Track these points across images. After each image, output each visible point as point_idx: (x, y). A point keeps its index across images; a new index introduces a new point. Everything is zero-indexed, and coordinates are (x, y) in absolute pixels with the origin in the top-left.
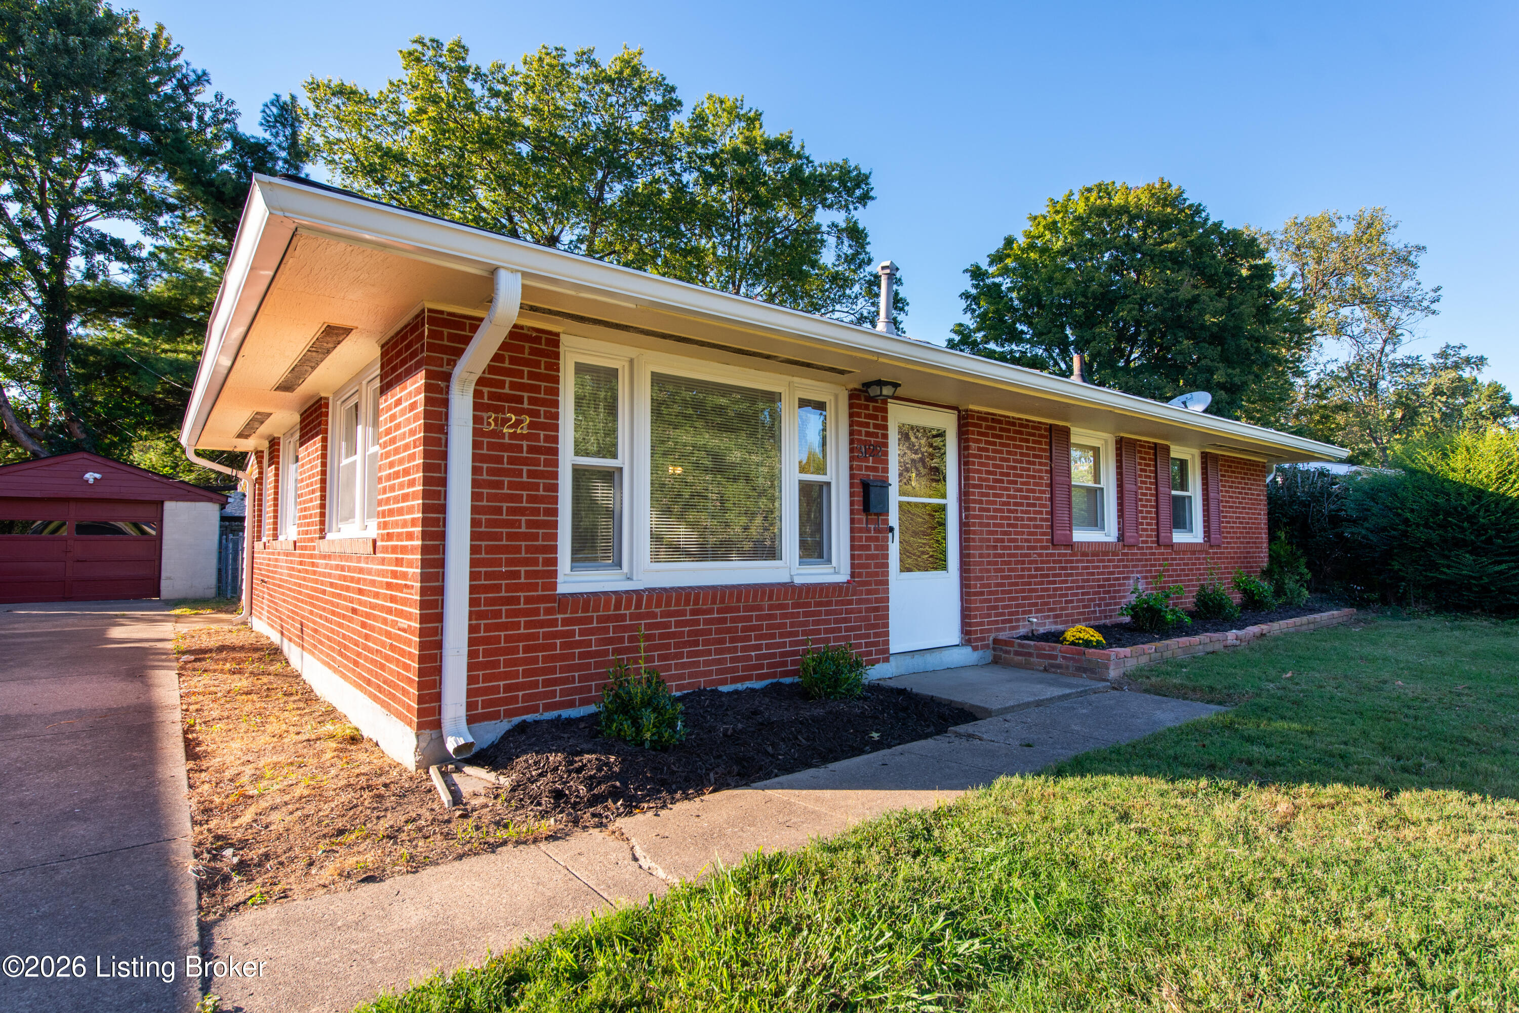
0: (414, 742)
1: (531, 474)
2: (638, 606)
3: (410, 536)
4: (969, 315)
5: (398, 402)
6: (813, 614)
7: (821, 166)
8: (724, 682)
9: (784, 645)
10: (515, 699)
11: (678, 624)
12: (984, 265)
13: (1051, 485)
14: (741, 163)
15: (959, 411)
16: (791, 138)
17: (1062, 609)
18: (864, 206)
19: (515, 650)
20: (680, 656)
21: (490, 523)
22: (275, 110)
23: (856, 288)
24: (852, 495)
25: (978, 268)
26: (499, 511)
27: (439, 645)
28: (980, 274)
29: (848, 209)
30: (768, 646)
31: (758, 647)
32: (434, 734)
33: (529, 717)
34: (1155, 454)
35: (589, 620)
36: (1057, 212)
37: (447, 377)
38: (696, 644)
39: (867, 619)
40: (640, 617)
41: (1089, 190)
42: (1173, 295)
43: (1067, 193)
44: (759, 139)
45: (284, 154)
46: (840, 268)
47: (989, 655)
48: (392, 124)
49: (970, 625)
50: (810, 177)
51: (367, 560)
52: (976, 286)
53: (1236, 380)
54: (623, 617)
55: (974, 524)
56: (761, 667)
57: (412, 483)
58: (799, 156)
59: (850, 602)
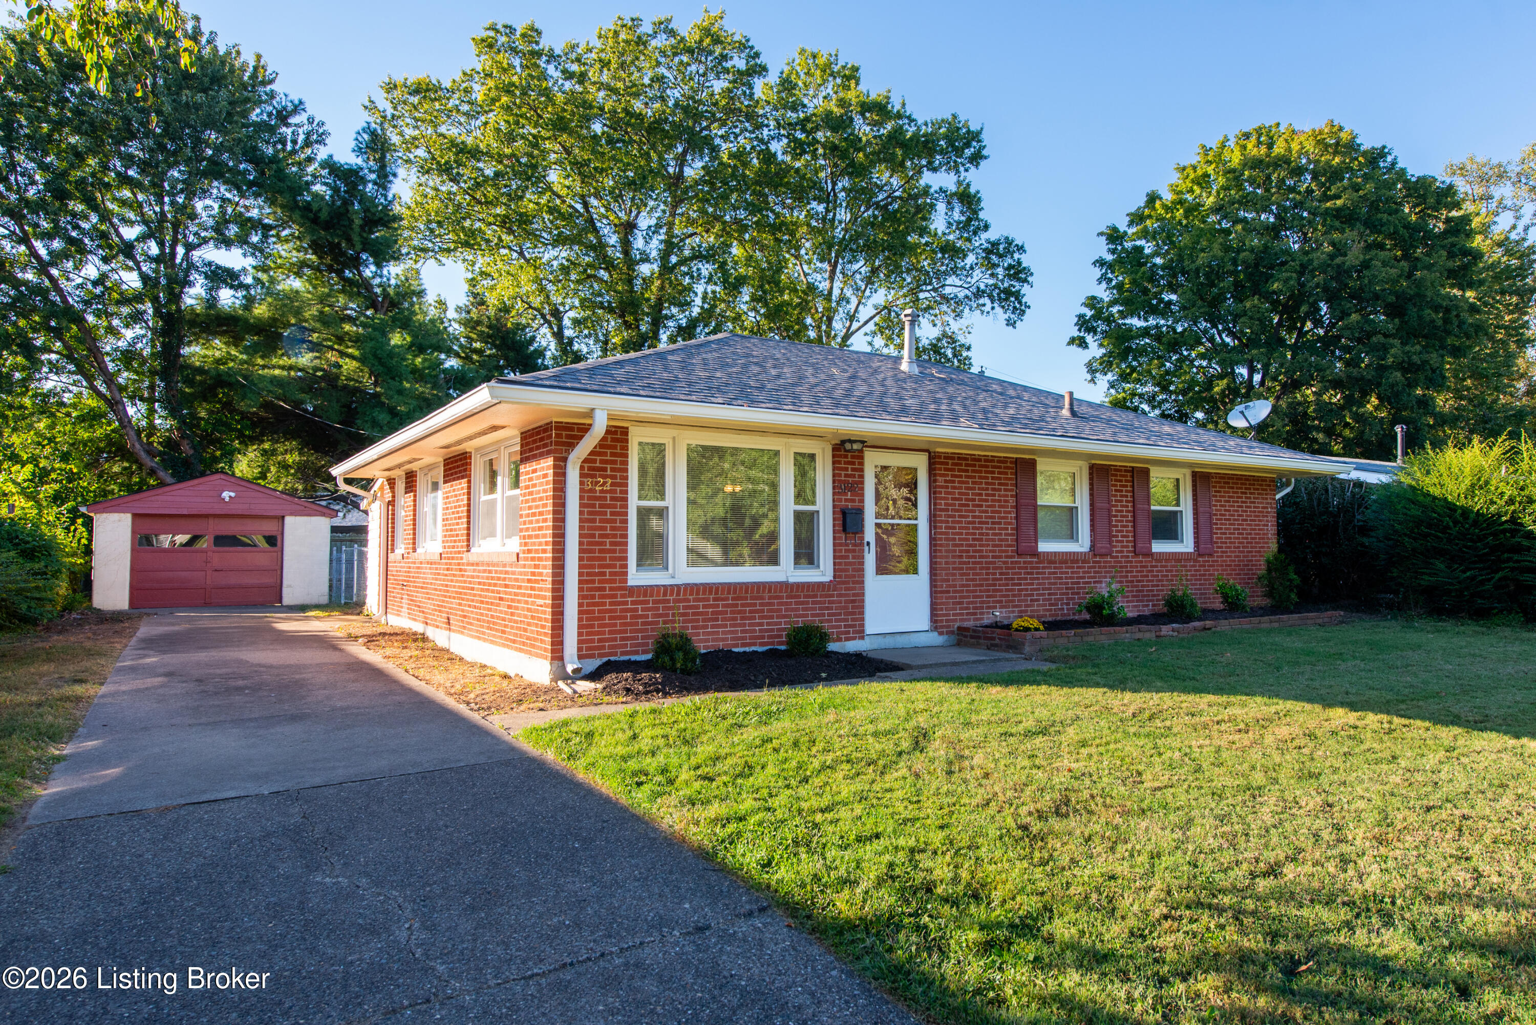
0: (549, 667)
1: (612, 514)
2: (678, 594)
3: (544, 551)
4: (1104, 285)
5: (535, 471)
6: (802, 603)
7: (926, 124)
8: (736, 646)
9: (780, 623)
10: (603, 647)
11: (704, 607)
12: (1122, 227)
13: (1016, 507)
14: (834, 130)
15: (930, 453)
16: (888, 98)
17: (1027, 606)
18: (977, 166)
19: (604, 618)
20: (706, 627)
21: (589, 543)
22: (366, 137)
23: (971, 259)
24: (834, 519)
25: (1115, 229)
26: (593, 536)
27: (562, 613)
28: (1117, 238)
29: (958, 172)
30: (768, 624)
31: (761, 624)
32: (560, 663)
33: (612, 658)
34: (1132, 477)
35: (647, 602)
36: (1209, 162)
37: (565, 460)
38: (717, 620)
39: (846, 608)
40: (679, 601)
41: (1247, 136)
42: (1338, 260)
43: (1222, 139)
44: (854, 101)
45: (373, 176)
46: (951, 237)
47: (954, 639)
48: (464, 114)
49: (936, 615)
50: (911, 139)
51: (511, 565)
52: (1113, 252)
53: (1415, 359)
54: (668, 601)
55: (941, 539)
56: (763, 637)
57: (545, 520)
58: (899, 116)
59: (833, 596)
